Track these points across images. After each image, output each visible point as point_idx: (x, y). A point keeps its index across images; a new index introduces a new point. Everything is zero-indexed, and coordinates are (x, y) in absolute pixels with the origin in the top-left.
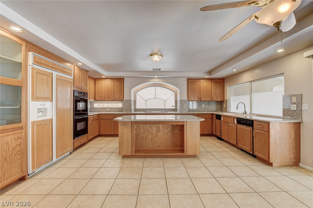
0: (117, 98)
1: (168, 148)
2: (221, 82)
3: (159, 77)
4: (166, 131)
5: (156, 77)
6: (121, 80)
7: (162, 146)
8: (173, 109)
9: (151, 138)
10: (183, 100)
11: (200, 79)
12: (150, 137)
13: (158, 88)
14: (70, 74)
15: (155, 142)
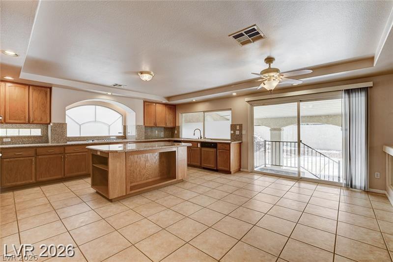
2: (173, 108)
3: (113, 94)
5: (109, 94)
6: (46, 90)
7: (150, 177)
8: (122, 136)
9: (140, 171)
10: (139, 126)
11: (156, 103)
12: (138, 169)
13: (99, 109)
15: (144, 175)
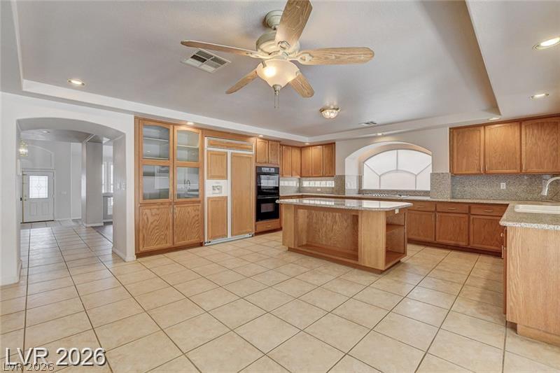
0: (326, 173)
1: (347, 251)
4: (345, 224)
6: (330, 146)
7: (338, 245)
9: (326, 232)
10: (438, 174)
11: (484, 125)
12: (324, 229)
14: (250, 149)
15: (330, 239)
